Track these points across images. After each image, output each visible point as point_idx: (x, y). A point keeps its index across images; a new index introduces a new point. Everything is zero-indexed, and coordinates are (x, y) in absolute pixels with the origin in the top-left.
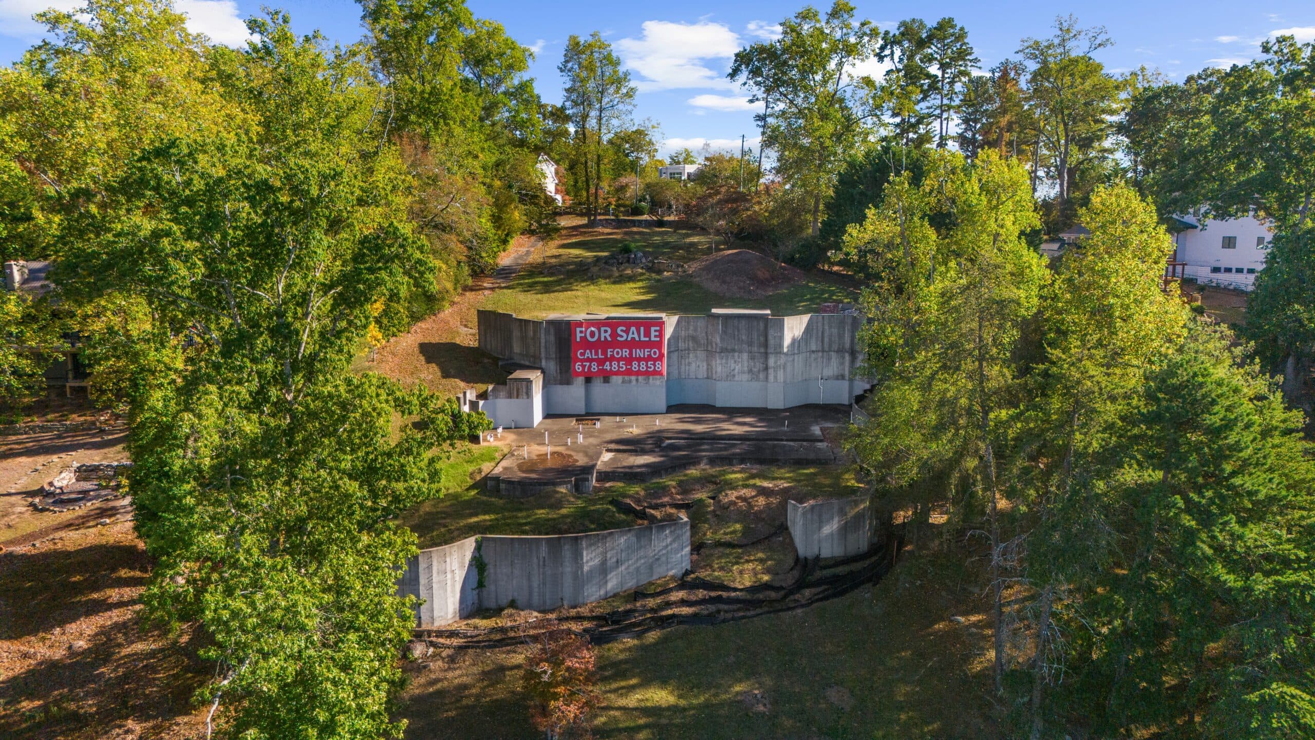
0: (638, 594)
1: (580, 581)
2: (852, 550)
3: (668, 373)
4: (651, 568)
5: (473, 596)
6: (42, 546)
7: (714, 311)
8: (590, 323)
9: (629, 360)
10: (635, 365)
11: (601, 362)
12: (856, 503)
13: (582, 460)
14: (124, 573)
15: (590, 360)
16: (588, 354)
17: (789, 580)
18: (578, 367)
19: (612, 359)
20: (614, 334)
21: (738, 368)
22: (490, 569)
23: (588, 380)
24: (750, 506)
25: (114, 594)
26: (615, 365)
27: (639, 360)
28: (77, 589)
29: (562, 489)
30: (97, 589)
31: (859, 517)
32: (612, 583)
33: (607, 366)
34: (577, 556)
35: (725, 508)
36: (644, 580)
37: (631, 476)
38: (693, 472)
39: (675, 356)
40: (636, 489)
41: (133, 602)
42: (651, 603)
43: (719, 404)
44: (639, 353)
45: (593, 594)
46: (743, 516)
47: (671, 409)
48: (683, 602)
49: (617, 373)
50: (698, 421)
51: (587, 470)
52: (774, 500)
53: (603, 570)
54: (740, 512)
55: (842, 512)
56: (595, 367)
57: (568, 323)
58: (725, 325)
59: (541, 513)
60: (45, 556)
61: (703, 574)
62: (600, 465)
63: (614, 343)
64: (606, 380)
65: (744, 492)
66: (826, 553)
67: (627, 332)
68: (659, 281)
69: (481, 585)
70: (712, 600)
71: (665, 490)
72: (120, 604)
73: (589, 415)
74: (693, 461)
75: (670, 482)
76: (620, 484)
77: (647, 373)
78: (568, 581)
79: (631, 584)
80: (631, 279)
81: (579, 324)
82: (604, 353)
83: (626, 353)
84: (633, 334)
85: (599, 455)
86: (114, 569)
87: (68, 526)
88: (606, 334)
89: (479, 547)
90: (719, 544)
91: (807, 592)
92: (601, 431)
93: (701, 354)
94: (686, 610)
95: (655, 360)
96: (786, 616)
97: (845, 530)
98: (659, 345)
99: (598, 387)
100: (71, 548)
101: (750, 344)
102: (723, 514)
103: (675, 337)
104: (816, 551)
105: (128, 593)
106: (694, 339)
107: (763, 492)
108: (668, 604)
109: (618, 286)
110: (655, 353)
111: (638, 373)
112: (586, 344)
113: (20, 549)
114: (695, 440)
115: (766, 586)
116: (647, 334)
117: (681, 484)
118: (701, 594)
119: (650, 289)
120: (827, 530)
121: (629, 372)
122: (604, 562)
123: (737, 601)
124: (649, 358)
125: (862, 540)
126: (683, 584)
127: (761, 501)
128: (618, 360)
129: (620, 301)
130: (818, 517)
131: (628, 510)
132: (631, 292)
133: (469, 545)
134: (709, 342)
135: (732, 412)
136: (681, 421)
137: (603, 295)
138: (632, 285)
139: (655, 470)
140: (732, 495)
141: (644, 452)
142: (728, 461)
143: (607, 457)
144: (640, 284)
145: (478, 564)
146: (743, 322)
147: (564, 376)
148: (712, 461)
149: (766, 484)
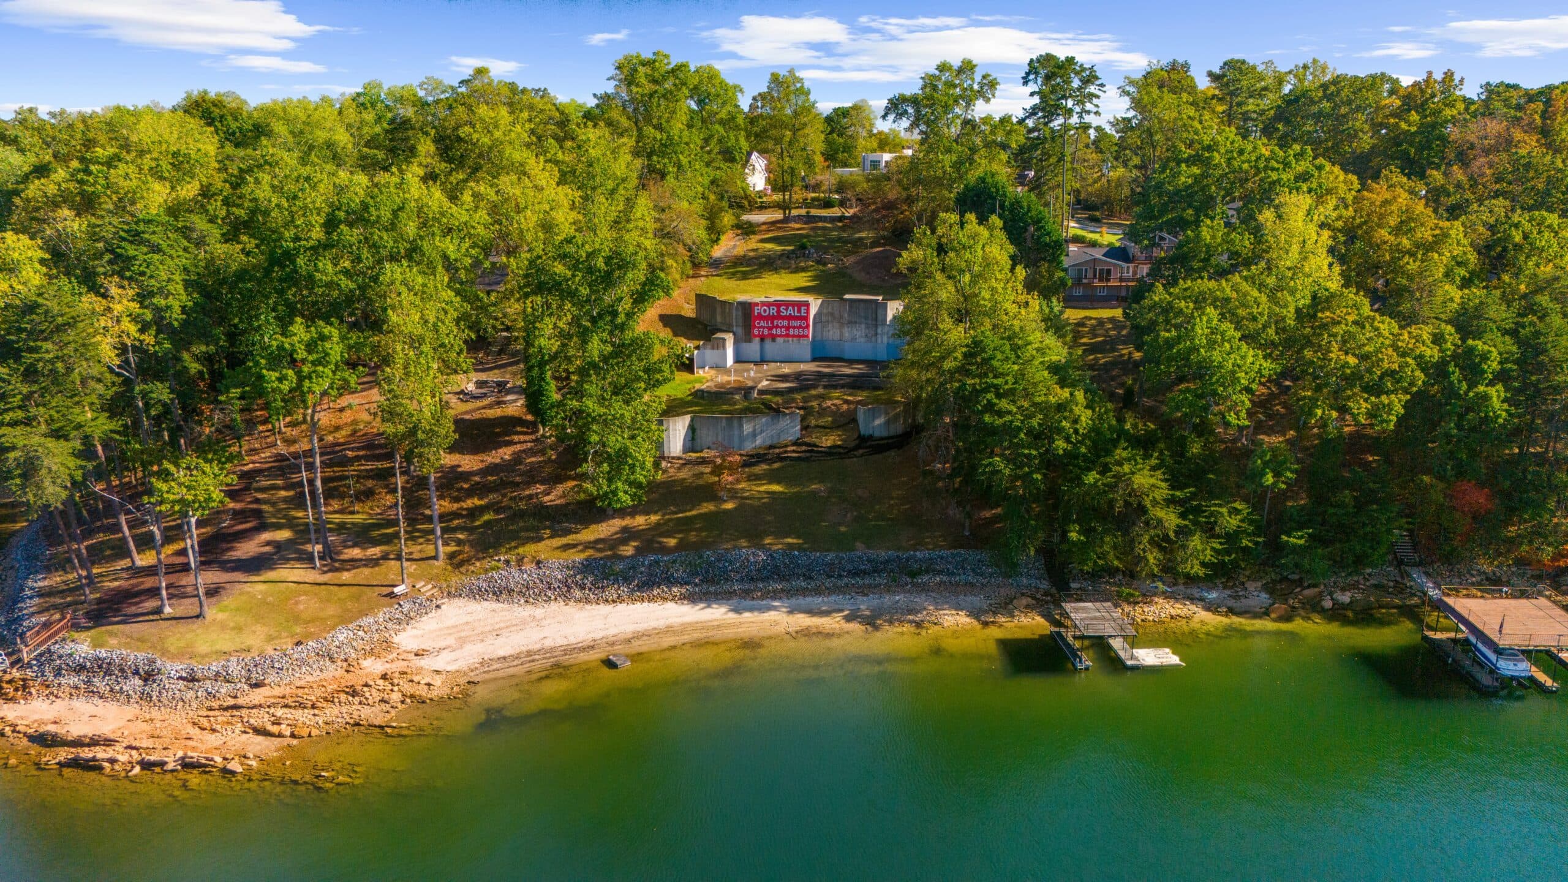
0: (771, 447)
1: (742, 439)
2: (892, 432)
3: (814, 337)
4: (779, 435)
5: (689, 444)
6: (476, 416)
7: (847, 296)
8: (763, 304)
9: (788, 328)
10: (791, 332)
11: (770, 329)
12: (895, 408)
13: (750, 384)
14: (519, 429)
15: (764, 327)
16: (762, 324)
17: (852, 444)
18: (756, 332)
19: (777, 327)
20: (779, 311)
21: (859, 334)
22: (698, 432)
23: (762, 339)
24: (838, 409)
25: (516, 438)
26: (779, 331)
27: (794, 328)
28: (499, 435)
29: (737, 397)
30: (507, 435)
31: (897, 416)
32: (759, 441)
33: (774, 331)
34: (741, 426)
35: (824, 409)
36: (775, 441)
37: (776, 392)
38: (813, 392)
39: (819, 326)
40: (779, 399)
41: (525, 442)
42: (777, 451)
43: (846, 357)
44: (794, 323)
45: (749, 447)
46: (833, 414)
47: (814, 360)
48: (794, 451)
49: (780, 336)
50: (829, 367)
51: (753, 388)
52: (852, 406)
53: (754, 435)
54: (832, 411)
55: (887, 413)
56: (766, 332)
57: (750, 304)
58: (851, 307)
59: (725, 407)
60: (480, 420)
61: (806, 440)
62: (760, 386)
63: (779, 317)
64: (774, 340)
65: (835, 402)
66: (877, 434)
67: (786, 310)
68: (823, 271)
69: (693, 439)
70: (808, 451)
71: (794, 400)
72: (520, 442)
73: (762, 361)
74: (815, 387)
75: (798, 396)
76: (769, 397)
77: (799, 336)
78: (736, 440)
79: (768, 443)
80: (804, 270)
81: (757, 304)
82: (772, 323)
83: (785, 323)
84: (790, 311)
85: (760, 381)
86: (514, 427)
87: (484, 408)
88: (773, 311)
89: (692, 420)
90: (817, 426)
91: (861, 451)
92: (767, 371)
93: (836, 324)
94: (794, 455)
95: (804, 328)
96: (847, 461)
97: (888, 423)
98: (806, 318)
99: (768, 344)
100: (491, 417)
101: (866, 318)
102: (823, 412)
103: (818, 315)
104: (871, 432)
105: (522, 438)
106: (832, 314)
107: (846, 402)
108: (786, 452)
109: (793, 275)
110: (803, 323)
111: (794, 336)
112: (760, 317)
113: (467, 417)
114: (820, 375)
115: (839, 446)
116: (799, 311)
117: (803, 398)
118: (804, 448)
119: (815, 278)
120: (877, 422)
121: (787, 335)
122: (754, 430)
123: (821, 452)
124: (800, 327)
125: (898, 428)
126: (795, 444)
127: (845, 407)
128: (781, 327)
129: (793, 286)
130: (873, 414)
131: (770, 408)
132: (802, 279)
133: (687, 419)
134: (841, 317)
135: (851, 362)
136: (818, 366)
137: (783, 282)
138: (804, 274)
139: (791, 390)
140: (829, 403)
141: (787, 381)
142: (835, 387)
143: (765, 383)
144: (809, 274)
145: (692, 429)
146: (862, 305)
147: (748, 337)
148: (825, 387)
149: (849, 398)
